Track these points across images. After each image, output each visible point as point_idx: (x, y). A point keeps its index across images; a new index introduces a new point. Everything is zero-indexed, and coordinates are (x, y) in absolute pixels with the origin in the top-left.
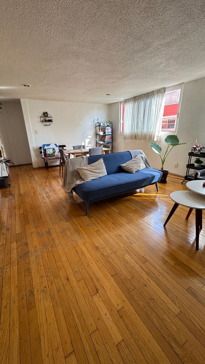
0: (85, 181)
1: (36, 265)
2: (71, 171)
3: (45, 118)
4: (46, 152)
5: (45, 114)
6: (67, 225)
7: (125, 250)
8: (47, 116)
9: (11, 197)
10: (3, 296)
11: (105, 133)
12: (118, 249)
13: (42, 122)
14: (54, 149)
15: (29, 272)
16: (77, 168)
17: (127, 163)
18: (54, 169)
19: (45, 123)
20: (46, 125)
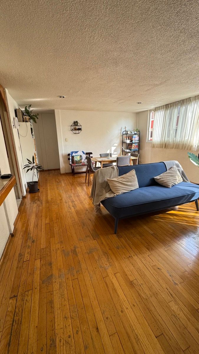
0: (116, 195)
1: (59, 296)
2: (101, 182)
3: (75, 127)
4: (74, 159)
5: (76, 123)
6: (93, 243)
7: (169, 294)
8: (77, 125)
9: (38, 203)
10: (20, 339)
11: (132, 141)
12: (159, 291)
13: (72, 130)
14: (81, 156)
15: (52, 307)
16: (107, 179)
17: (161, 175)
18: (79, 175)
19: (74, 132)
20: (75, 133)
